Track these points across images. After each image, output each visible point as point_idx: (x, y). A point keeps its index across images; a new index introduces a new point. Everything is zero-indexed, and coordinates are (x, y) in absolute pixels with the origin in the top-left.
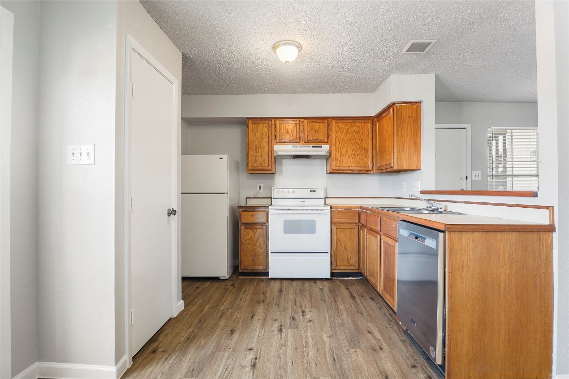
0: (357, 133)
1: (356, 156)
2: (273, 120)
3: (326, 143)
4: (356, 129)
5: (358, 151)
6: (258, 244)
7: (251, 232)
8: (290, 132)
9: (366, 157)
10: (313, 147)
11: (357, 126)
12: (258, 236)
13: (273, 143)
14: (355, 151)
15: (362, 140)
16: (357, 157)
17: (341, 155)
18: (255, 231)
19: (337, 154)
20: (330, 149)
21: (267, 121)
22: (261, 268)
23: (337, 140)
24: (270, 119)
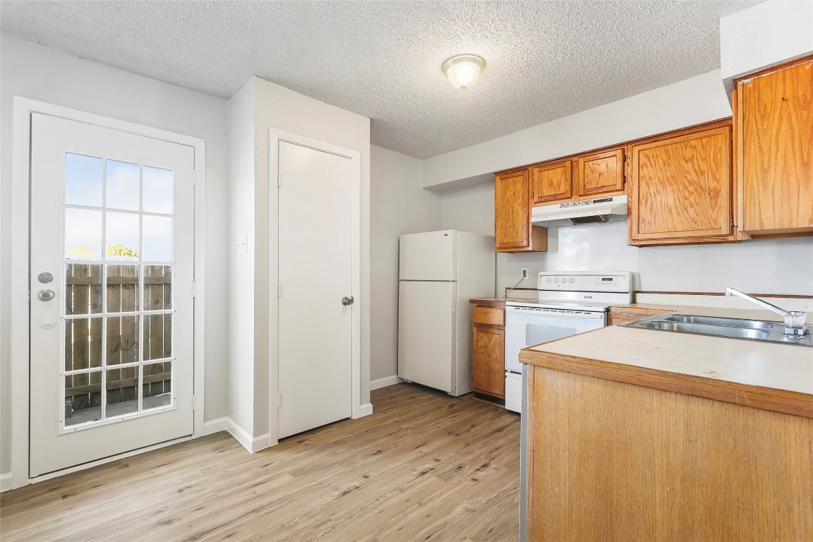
0: (691, 160)
1: (686, 209)
2: (530, 168)
3: (621, 193)
4: (688, 153)
5: (692, 199)
6: (494, 356)
7: (485, 337)
8: (555, 183)
9: (713, 209)
10: (595, 202)
11: (691, 147)
12: (495, 344)
13: (530, 204)
14: (686, 199)
15: (703, 173)
16: (691, 210)
17: (651, 210)
18: (490, 335)
19: (642, 208)
20: (629, 202)
21: (520, 173)
22: (497, 392)
23: (643, 183)
24: (524, 169)
